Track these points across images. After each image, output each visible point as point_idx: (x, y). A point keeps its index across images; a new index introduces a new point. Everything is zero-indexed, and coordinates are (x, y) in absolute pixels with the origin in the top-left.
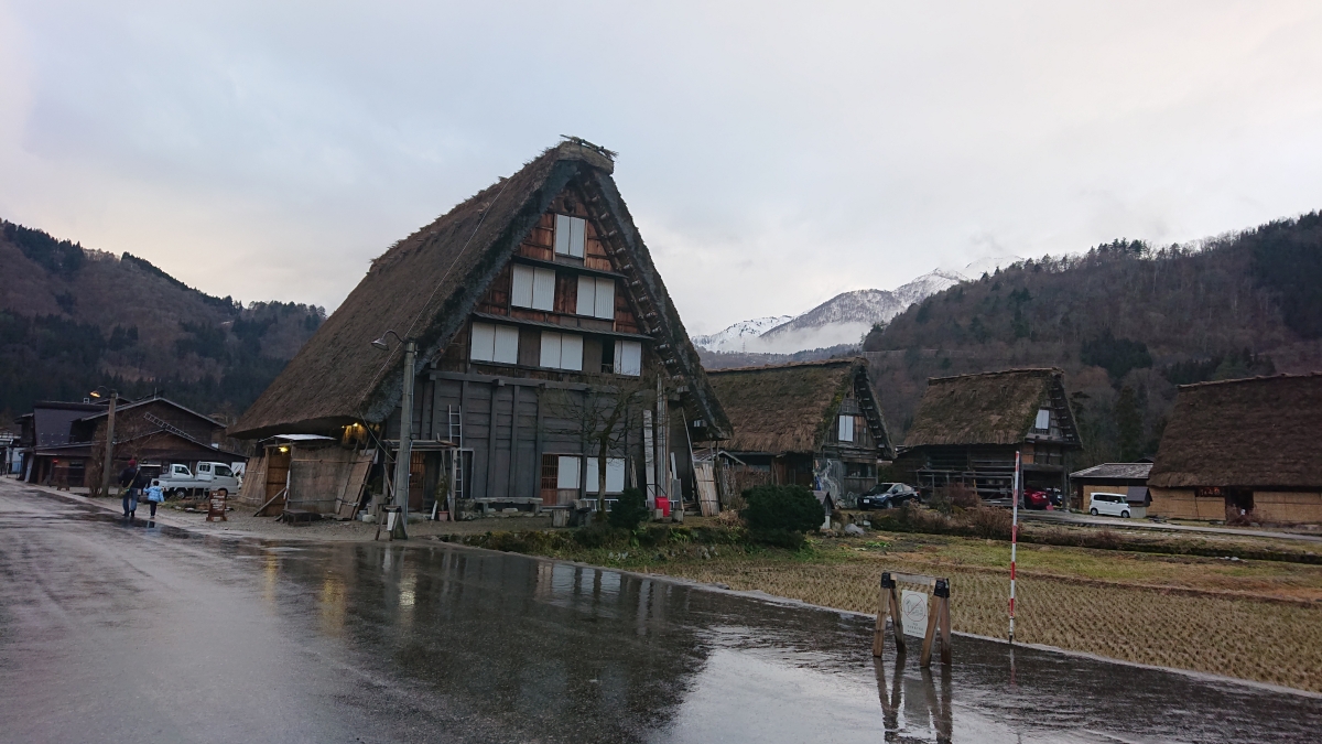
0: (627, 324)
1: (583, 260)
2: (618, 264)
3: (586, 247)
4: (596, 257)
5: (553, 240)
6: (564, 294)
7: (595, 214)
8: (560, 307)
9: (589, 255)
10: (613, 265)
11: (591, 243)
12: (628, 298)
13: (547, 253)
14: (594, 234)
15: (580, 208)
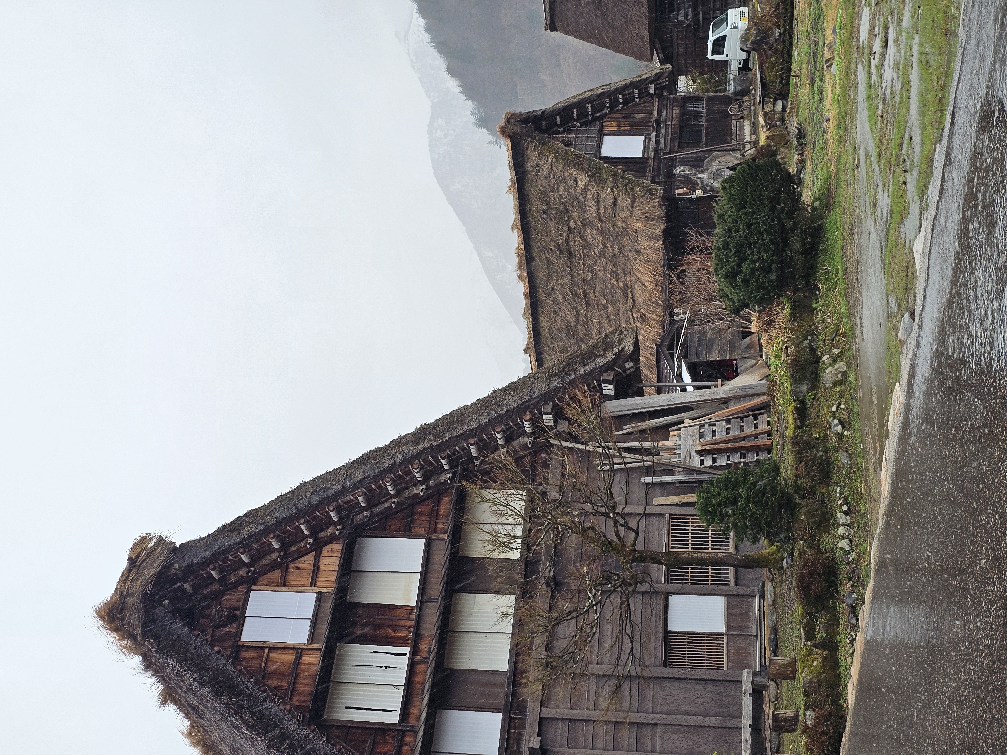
0: (434, 515)
1: (320, 594)
2: (330, 531)
3: (299, 588)
4: (316, 570)
5: (285, 648)
6: (380, 627)
7: (242, 572)
8: (403, 634)
9: (314, 583)
10: (332, 539)
11: (292, 578)
12: (388, 514)
13: (306, 659)
14: (276, 574)
15: (229, 600)
